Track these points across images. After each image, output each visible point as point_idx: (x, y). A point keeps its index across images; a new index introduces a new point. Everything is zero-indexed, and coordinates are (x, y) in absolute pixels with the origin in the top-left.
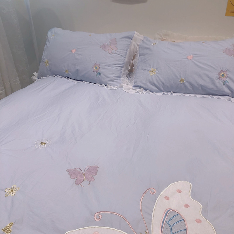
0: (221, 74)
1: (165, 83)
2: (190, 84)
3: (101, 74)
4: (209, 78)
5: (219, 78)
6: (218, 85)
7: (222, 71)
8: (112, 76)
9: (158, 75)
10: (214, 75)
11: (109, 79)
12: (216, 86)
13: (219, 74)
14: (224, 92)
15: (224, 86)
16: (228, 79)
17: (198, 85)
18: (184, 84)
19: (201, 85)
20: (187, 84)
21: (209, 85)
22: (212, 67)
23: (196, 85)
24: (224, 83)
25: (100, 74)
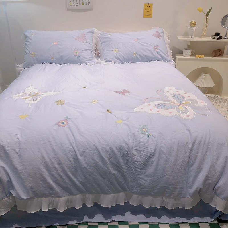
0: (155, 48)
1: (125, 57)
2: (140, 55)
3: (81, 57)
4: (149, 50)
5: (155, 50)
6: (155, 54)
7: (155, 46)
8: (88, 57)
9: (119, 52)
10: (152, 49)
11: (87, 59)
12: (154, 55)
13: (154, 48)
14: (158, 58)
15: (158, 55)
16: (159, 51)
17: (144, 56)
18: (136, 56)
19: (146, 56)
20: (138, 56)
21: (150, 55)
22: (149, 44)
23: (143, 56)
24: (158, 53)
25: (79, 57)
